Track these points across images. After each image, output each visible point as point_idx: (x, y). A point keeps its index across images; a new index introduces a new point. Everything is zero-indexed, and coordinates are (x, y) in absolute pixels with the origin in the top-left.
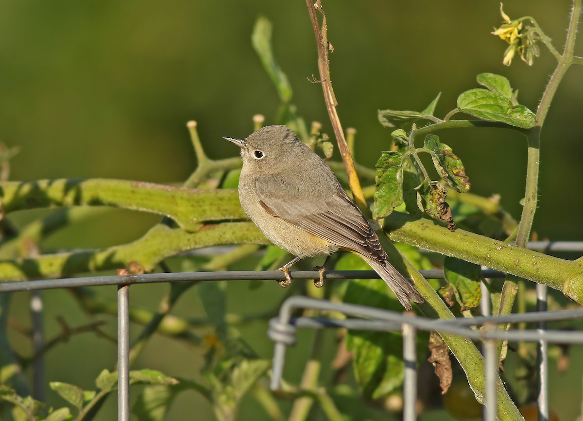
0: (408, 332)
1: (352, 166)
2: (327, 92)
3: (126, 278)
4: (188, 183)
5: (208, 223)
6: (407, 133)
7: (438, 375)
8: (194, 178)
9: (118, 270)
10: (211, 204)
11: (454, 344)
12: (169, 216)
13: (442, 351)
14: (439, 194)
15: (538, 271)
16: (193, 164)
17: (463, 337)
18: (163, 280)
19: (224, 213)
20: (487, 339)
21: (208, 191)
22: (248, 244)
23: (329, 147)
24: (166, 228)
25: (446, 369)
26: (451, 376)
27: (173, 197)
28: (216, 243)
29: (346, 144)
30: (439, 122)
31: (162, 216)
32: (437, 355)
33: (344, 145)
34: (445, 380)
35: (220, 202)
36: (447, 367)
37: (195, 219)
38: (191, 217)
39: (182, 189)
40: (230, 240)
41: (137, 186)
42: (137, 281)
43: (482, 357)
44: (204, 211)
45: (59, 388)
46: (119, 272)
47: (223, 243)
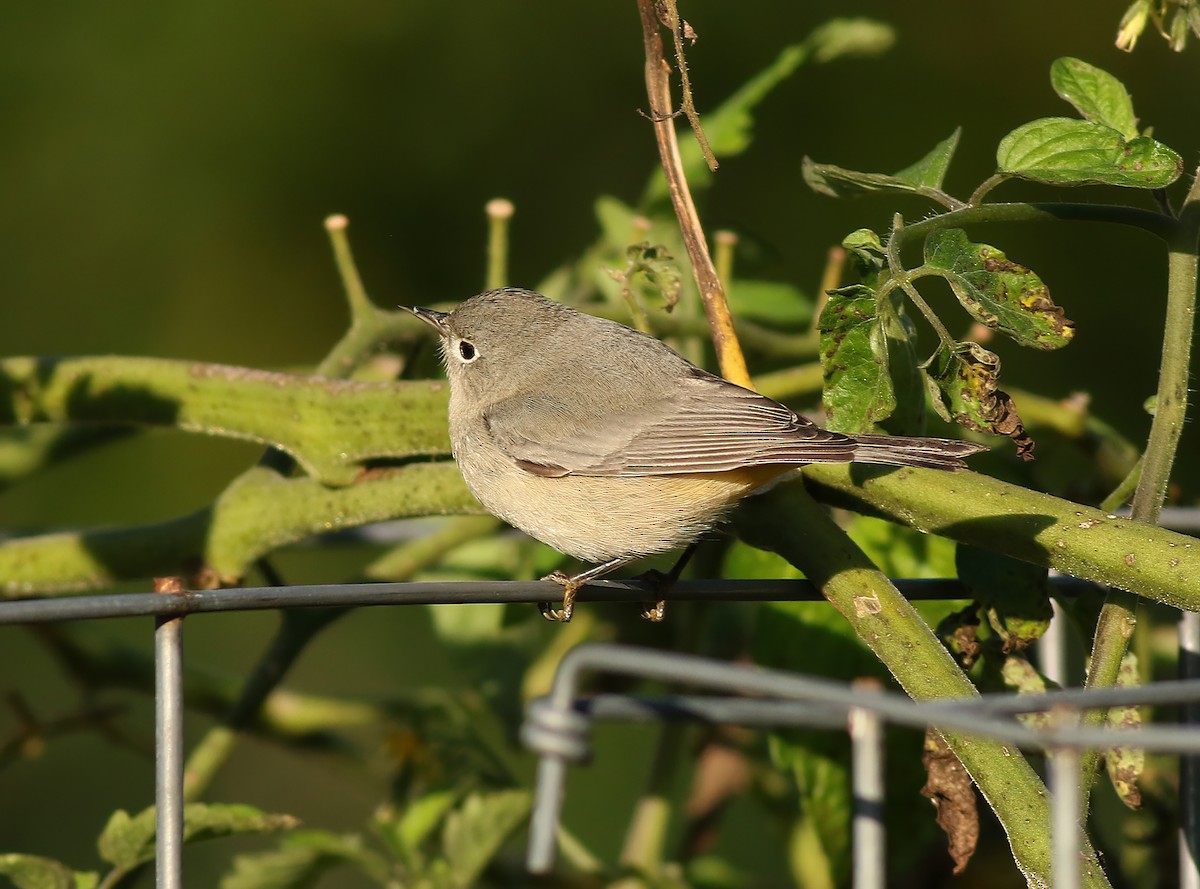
0: (864, 729)
1: (728, 325)
2: (668, 143)
3: (175, 598)
4: (327, 366)
5: (377, 465)
6: (880, 237)
7: (944, 827)
8: (342, 353)
9: (156, 580)
10: (384, 418)
11: (976, 758)
12: (280, 447)
13: (954, 768)
14: (981, 375)
15: (1182, 581)
16: (339, 320)
17: (999, 742)
18: (268, 604)
19: (415, 439)
20: (1056, 746)
21: (375, 386)
22: (474, 515)
23: (672, 279)
24: (275, 477)
25: (963, 812)
26: (974, 830)
27: (291, 401)
28: (396, 513)
29: (712, 269)
30: (957, 207)
31: (263, 445)
32: (940, 778)
33: (708, 273)
34: (961, 838)
35: (406, 414)
36: (965, 806)
37: (344, 455)
38: (334, 450)
39: (311, 380)
40: (430, 506)
41: (203, 375)
42: (202, 606)
43: (1046, 790)
44: (367, 434)
45: (16, 868)
46: (160, 585)
47: (413, 512)
